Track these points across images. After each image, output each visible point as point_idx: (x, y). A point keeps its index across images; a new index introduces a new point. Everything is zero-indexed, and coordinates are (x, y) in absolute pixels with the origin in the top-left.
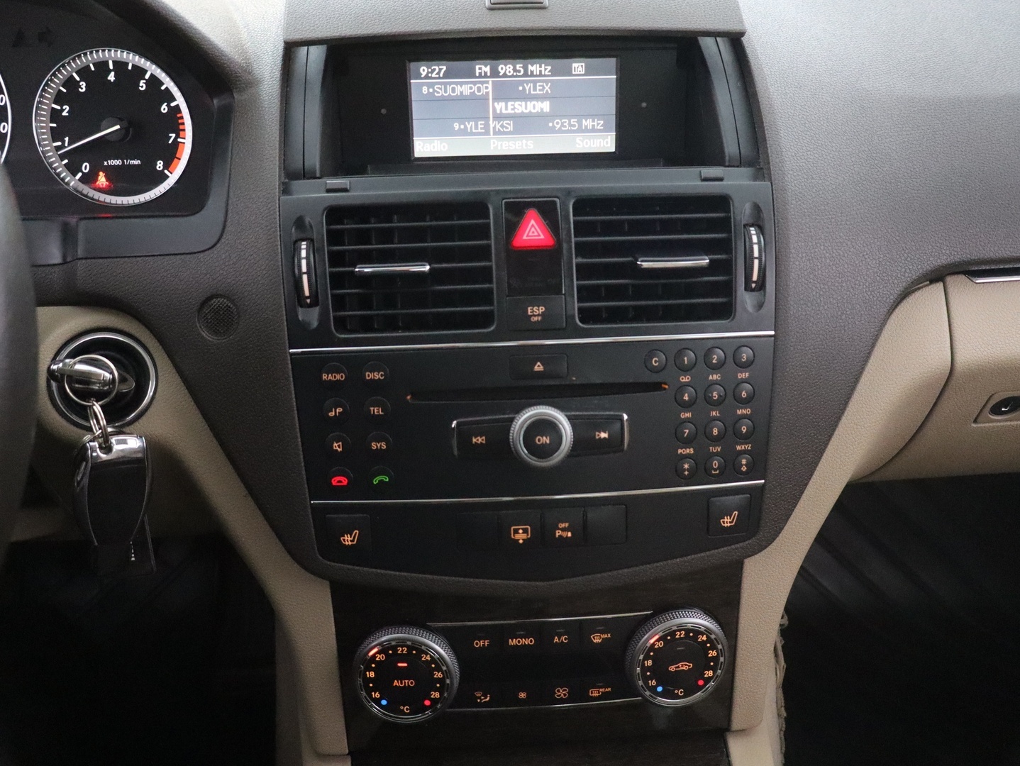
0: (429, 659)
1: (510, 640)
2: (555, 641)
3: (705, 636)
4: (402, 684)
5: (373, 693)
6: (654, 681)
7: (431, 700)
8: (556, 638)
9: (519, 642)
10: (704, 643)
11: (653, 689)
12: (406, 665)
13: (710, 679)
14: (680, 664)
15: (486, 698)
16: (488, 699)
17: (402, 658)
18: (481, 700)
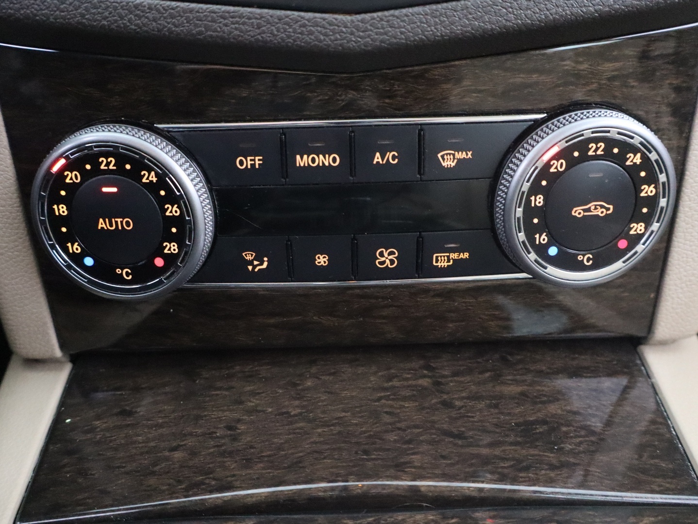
0: (155, 180)
1: (298, 157)
2: (376, 160)
3: (639, 155)
4: (111, 225)
5: (69, 245)
6: (544, 236)
7: (166, 257)
8: (378, 154)
9: (313, 160)
10: (636, 168)
11: (541, 251)
12: (115, 190)
13: (639, 237)
14: (592, 205)
15: (261, 264)
16: (265, 265)
17: (109, 177)
18: (255, 267)
